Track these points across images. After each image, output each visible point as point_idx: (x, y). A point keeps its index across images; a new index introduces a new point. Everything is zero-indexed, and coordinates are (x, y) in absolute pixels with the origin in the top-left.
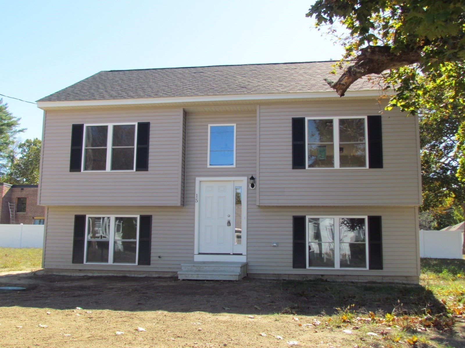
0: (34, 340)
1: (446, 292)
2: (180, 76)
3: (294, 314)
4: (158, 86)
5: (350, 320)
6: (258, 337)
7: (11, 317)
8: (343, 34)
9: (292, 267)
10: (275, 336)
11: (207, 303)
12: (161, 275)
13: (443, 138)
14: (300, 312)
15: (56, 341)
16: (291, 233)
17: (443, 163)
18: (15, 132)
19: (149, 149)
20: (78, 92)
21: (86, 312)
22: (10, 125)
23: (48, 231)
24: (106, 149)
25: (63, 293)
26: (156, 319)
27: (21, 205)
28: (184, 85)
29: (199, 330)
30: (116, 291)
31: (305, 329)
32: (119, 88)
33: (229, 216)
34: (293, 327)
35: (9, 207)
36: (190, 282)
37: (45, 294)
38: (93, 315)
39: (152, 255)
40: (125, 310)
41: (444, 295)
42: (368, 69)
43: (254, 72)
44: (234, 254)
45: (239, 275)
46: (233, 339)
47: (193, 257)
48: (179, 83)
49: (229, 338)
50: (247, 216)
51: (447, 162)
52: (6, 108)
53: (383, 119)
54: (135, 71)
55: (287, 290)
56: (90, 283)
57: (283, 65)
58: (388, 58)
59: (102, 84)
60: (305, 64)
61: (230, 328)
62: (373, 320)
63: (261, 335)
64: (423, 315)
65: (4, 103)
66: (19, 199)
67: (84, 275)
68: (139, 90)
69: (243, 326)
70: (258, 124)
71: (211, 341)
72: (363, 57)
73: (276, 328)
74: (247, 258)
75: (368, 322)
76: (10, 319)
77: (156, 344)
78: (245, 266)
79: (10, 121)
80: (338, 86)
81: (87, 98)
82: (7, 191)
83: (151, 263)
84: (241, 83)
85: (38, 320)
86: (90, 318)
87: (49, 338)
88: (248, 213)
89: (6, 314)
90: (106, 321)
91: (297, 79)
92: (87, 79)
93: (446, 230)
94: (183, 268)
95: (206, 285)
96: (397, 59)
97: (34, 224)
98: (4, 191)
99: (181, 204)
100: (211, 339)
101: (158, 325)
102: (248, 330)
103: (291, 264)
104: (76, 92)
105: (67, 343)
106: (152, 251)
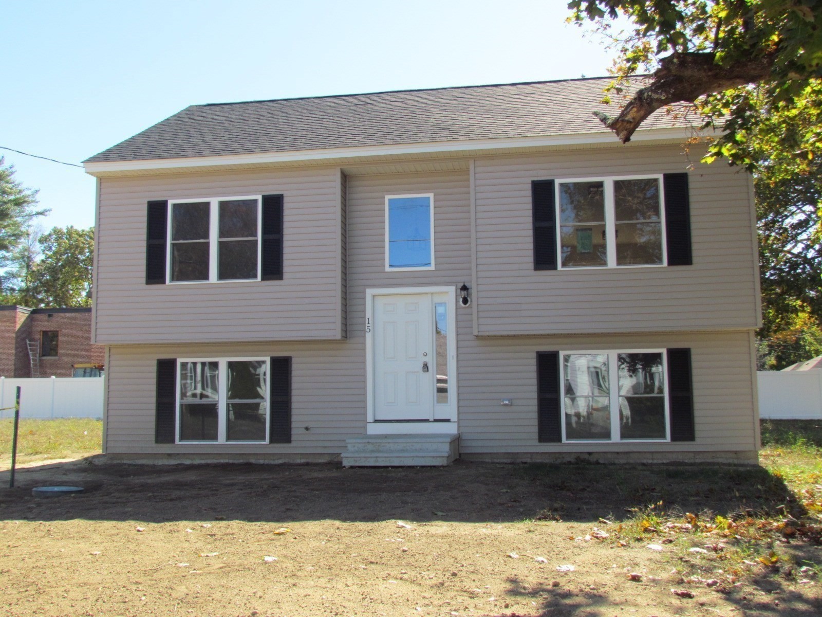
0: (128, 574)
1: (810, 478)
2: (330, 111)
3: (557, 520)
4: (295, 130)
5: (655, 528)
6: (506, 559)
7: (75, 538)
8: (622, 32)
9: (537, 441)
10: (535, 557)
11: (403, 505)
12: (309, 460)
13: (791, 208)
14: (567, 516)
15: (169, 576)
16: (534, 381)
17: (789, 252)
18: (31, 216)
19: (282, 241)
20: (155, 144)
21: (202, 526)
22: (19, 203)
23: (112, 388)
24: (208, 243)
25: (151, 494)
26: (323, 535)
27: (50, 345)
28: (340, 127)
29: (404, 551)
30: (241, 490)
31: (582, 545)
32: (226, 136)
33: (426, 355)
34: (561, 542)
35: (29, 348)
36: (365, 471)
37: (119, 498)
38: (215, 531)
39: (294, 425)
40: (268, 520)
41: (808, 483)
42: (673, 94)
43: (460, 100)
44: (436, 421)
45: (448, 457)
46: (465, 565)
47: (365, 427)
48: (330, 124)
49: (457, 562)
50: (458, 355)
51: (795, 251)
52: (12, 173)
53: (691, 179)
54: (250, 104)
55: (534, 479)
56: (191, 477)
57: (510, 87)
58: (710, 73)
59: (194, 128)
60: (548, 84)
61: (455, 546)
62: (696, 527)
63: (510, 557)
64: (781, 517)
65: (6, 165)
66: (45, 333)
67: (177, 463)
68: (261, 138)
69: (476, 543)
70: (472, 192)
71: (429, 568)
72: (665, 72)
73: (533, 545)
74: (459, 427)
75: (687, 530)
76: (76, 541)
77: (337, 575)
78: (456, 441)
79: (18, 196)
80: (620, 124)
81: (172, 154)
82: (23, 320)
83: (292, 439)
84: (440, 122)
85: (124, 541)
86: (212, 535)
87: (154, 571)
88: (458, 348)
89: (67, 533)
90: (240, 540)
91: (537, 112)
92: (167, 120)
93: (793, 369)
94: (350, 447)
95: (393, 474)
96: (726, 74)
97: (75, 376)
98: (17, 319)
99: (342, 336)
100: (428, 565)
101: (329, 544)
102: (485, 549)
103: (536, 436)
104: (152, 144)
105: (188, 579)
106: (294, 418)
